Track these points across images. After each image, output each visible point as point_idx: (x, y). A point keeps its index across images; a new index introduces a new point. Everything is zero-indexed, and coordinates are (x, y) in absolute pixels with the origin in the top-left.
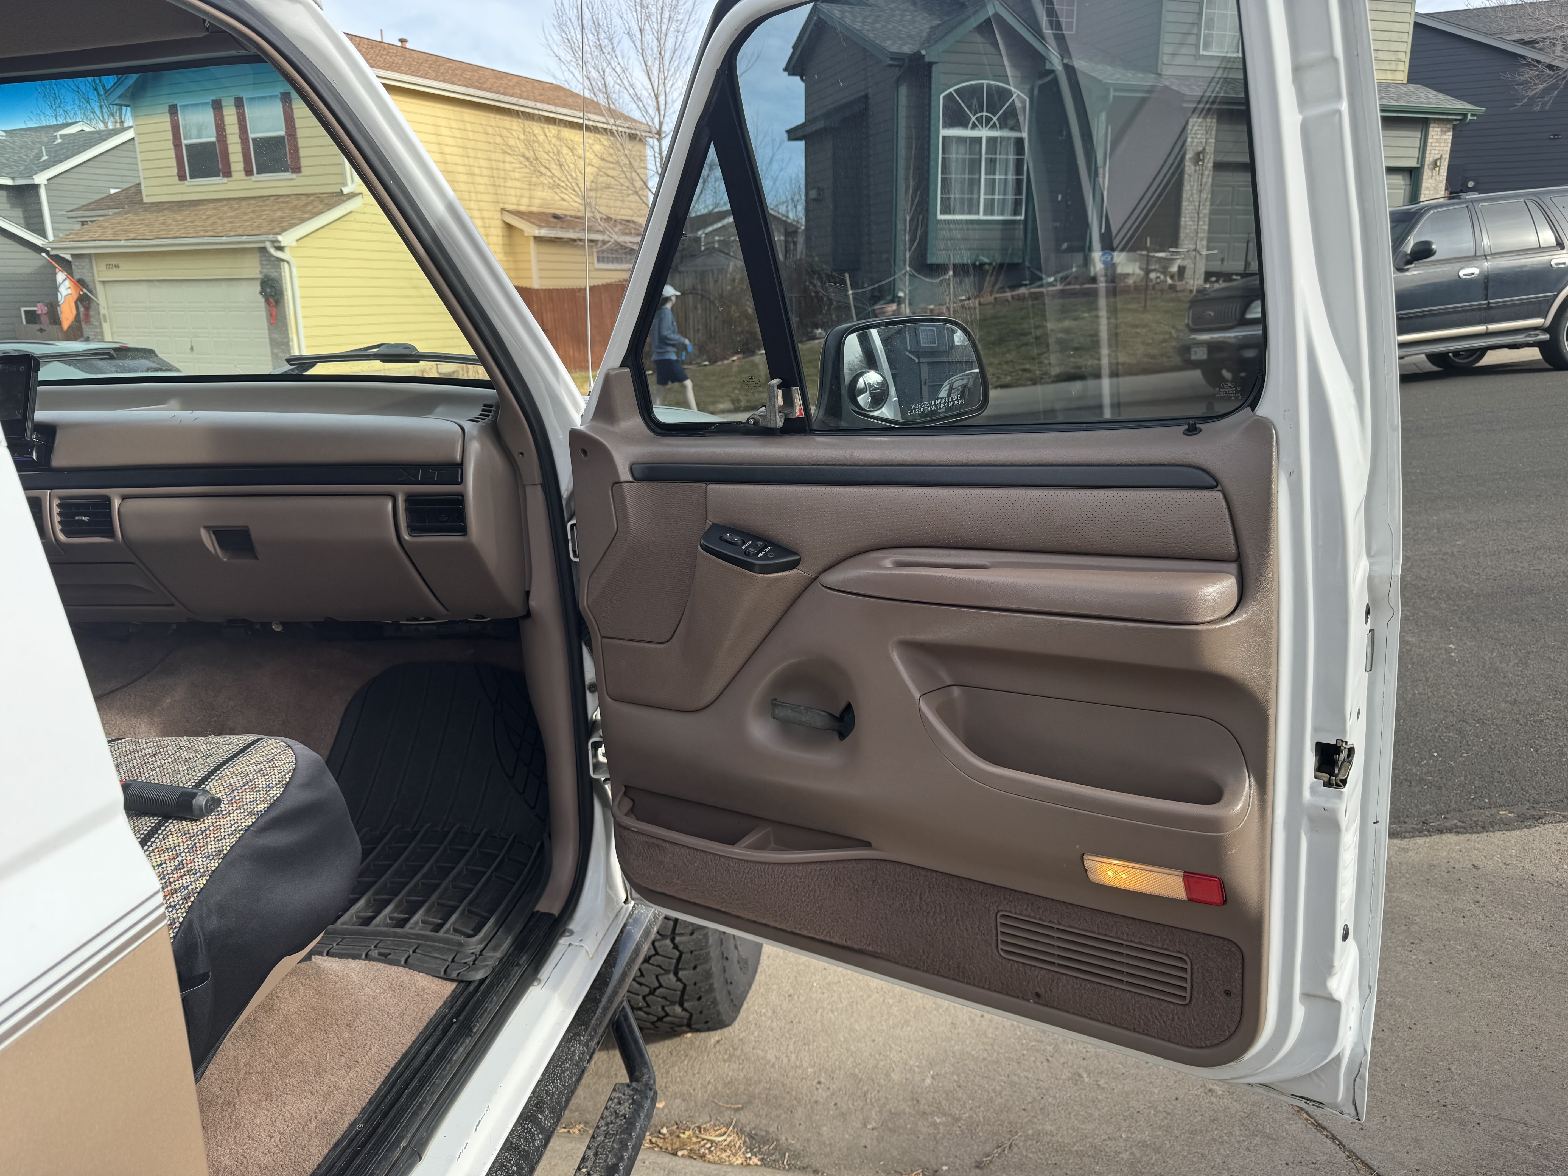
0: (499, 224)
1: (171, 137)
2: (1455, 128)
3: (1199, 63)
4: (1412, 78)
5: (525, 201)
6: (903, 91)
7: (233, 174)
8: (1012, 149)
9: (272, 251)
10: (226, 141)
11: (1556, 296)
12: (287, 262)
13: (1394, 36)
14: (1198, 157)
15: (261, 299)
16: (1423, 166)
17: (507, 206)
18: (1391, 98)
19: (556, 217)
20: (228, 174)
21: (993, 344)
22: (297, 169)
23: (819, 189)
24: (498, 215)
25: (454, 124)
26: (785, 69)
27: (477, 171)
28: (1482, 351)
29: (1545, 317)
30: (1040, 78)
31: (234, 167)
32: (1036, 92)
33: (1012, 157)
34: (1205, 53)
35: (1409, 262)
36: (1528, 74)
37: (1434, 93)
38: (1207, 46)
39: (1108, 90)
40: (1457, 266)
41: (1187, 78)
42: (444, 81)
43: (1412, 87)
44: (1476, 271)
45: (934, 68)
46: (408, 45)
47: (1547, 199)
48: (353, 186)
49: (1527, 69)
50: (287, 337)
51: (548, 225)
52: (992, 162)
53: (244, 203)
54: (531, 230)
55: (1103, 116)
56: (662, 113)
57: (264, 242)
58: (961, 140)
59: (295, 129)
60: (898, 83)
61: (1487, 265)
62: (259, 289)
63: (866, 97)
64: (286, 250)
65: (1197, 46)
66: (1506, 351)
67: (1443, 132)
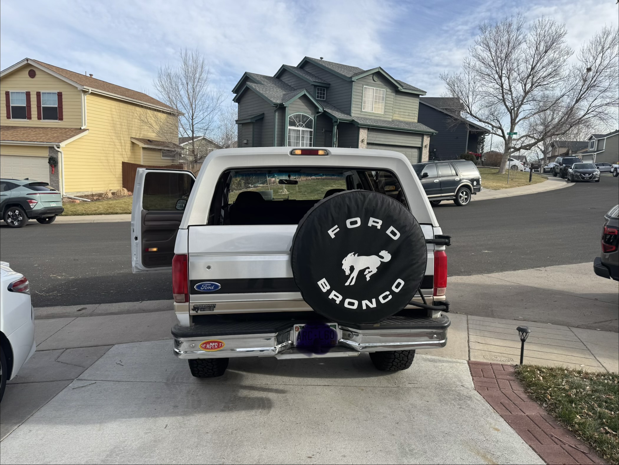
0: (130, 142)
1: (5, 103)
2: (430, 137)
3: (362, 113)
4: (419, 121)
5: (138, 135)
6: (277, 114)
7: (32, 118)
8: (309, 134)
9: (56, 148)
10: (30, 106)
11: (457, 188)
12: (61, 152)
13: (414, 109)
14: (362, 141)
15: (48, 164)
16: (422, 147)
17: (132, 136)
18: (414, 127)
19: (149, 140)
20: (30, 118)
21: (310, 193)
22: (61, 119)
23: (247, 140)
24: (130, 139)
25: (117, 108)
26: (233, 100)
27: (123, 124)
28: (440, 201)
29: (454, 193)
30: (317, 114)
31: (32, 116)
32: (316, 118)
33: (309, 136)
34: (364, 111)
35: (422, 178)
36: (449, 121)
37: (425, 126)
38: (364, 109)
39: (337, 120)
40: (433, 179)
41: (359, 117)
42: (115, 93)
43: (419, 124)
44: (438, 181)
45: (286, 108)
46: (93, 77)
47: (453, 163)
48: (85, 126)
49: (449, 120)
50: (58, 178)
51: (148, 144)
52: (303, 137)
53: (37, 129)
54: (142, 145)
55: (336, 127)
56: (194, 111)
57: (53, 145)
58: (294, 130)
59: (62, 105)
60: (275, 111)
61: (441, 179)
62: (48, 161)
63: (263, 114)
64: (61, 148)
65: (361, 108)
66: (446, 201)
67: (427, 138)
